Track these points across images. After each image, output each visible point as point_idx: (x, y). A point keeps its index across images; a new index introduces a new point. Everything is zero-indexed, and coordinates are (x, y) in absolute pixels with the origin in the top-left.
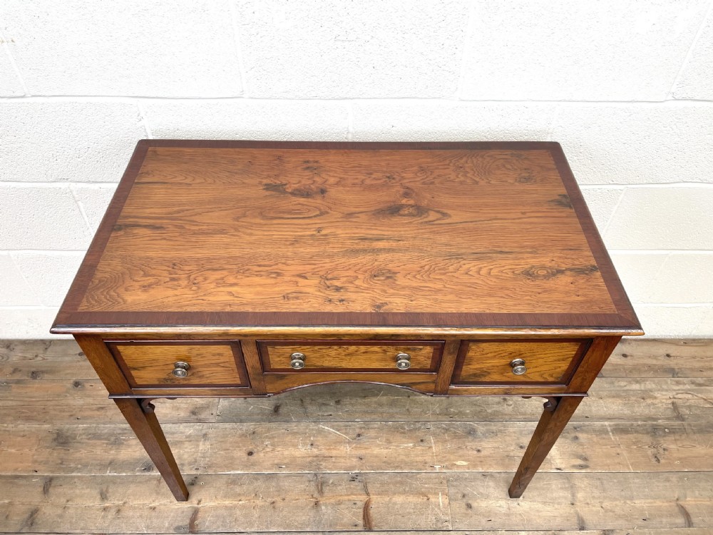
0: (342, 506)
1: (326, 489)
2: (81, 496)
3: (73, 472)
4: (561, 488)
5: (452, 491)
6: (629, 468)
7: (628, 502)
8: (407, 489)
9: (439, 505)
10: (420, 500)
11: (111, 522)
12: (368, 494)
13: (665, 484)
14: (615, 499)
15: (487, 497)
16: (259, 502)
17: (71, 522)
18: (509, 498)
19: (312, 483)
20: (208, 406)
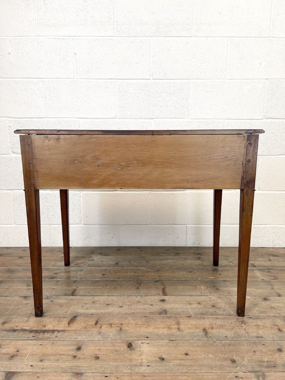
0: (151, 289)
1: (142, 284)
2: (17, 286)
4: (265, 285)
5: (208, 285)
8: (185, 284)
9: (202, 289)
10: (192, 287)
12: (164, 286)
15: (227, 287)
16: (108, 287)
19: (135, 282)
20: (83, 263)
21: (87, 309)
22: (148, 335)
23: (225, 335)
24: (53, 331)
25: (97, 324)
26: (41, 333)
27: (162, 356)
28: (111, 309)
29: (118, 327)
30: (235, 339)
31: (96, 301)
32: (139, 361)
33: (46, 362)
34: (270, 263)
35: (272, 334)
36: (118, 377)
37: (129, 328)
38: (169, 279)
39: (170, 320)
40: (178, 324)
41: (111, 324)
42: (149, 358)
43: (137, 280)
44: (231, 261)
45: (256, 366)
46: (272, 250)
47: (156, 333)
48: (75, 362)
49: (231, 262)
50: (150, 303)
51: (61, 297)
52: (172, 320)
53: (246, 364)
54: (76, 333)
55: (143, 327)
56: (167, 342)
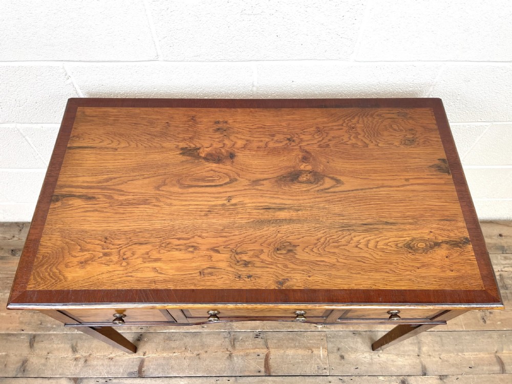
0: (250, 357)
1: (237, 344)
2: (58, 349)
3: (49, 331)
4: (411, 343)
5: (330, 345)
6: (463, 328)
7: (460, 354)
8: (297, 344)
9: (320, 356)
10: (306, 353)
11: (81, 369)
12: (268, 348)
13: (488, 340)
14: (450, 352)
15: (356, 351)
16: (188, 354)
17: (52, 370)
18: (372, 351)
19: (226, 339)
38: (275, 329)
51: (125, 381)
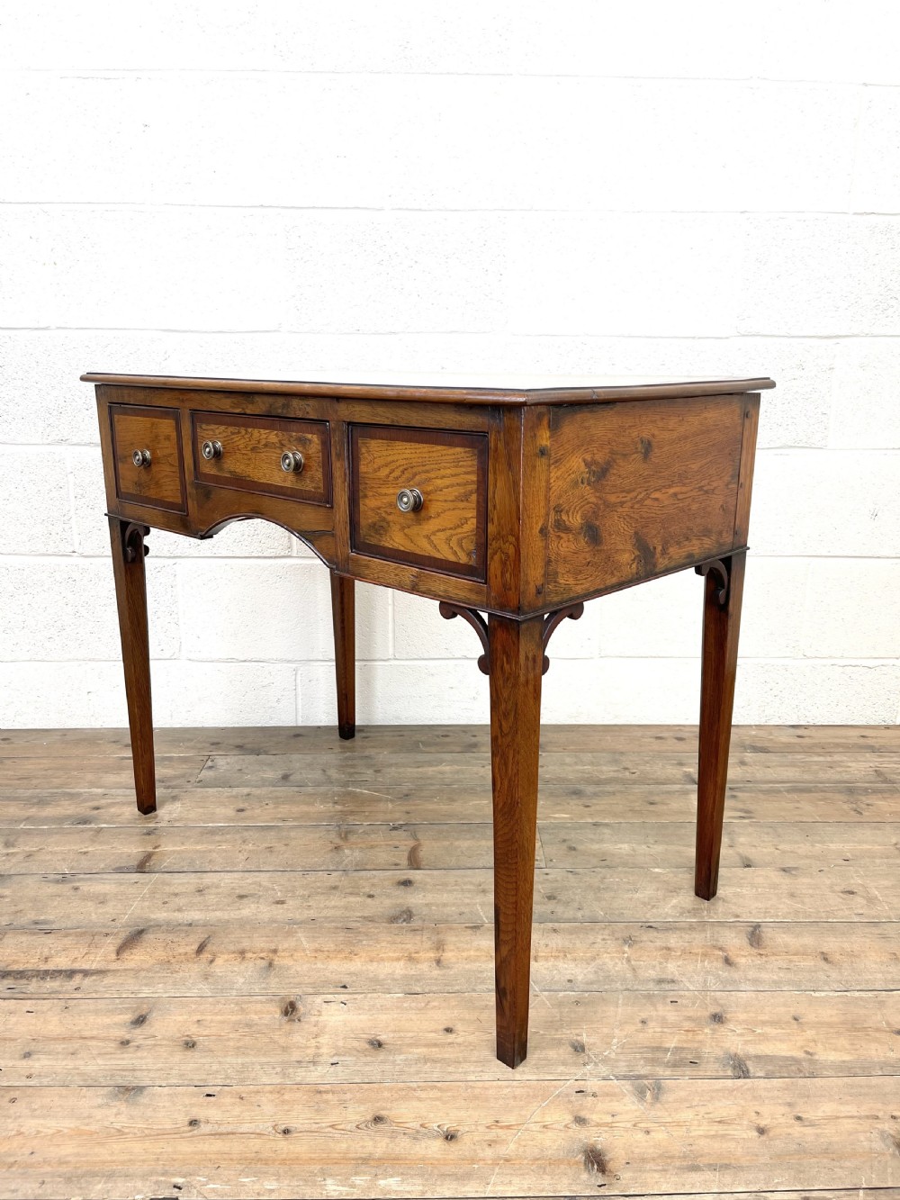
0: (377, 850)
1: (353, 838)
5: (546, 836)
7: (818, 845)
11: (15, 865)
12: (417, 840)
13: (875, 832)
14: (795, 843)
15: (601, 841)
16: (249, 847)
19: (332, 832)
20: (183, 776)
21: (179, 910)
22: (346, 980)
23: (568, 977)
24: (70, 974)
25: (201, 951)
26: (34, 980)
27: (378, 1038)
28: (248, 910)
29: (262, 958)
30: (595, 986)
31: (208, 888)
32: (311, 1051)
33: (39, 1059)
34: (741, 771)
35: (702, 973)
36: (243, 1095)
37: (296, 961)
38: (434, 820)
39: (418, 938)
40: (438, 950)
41: (242, 952)
42: (341, 1044)
43: (339, 826)
44: (629, 766)
45: (642, 1062)
46: (754, 733)
47: (371, 975)
48: (123, 1059)
49: (626, 769)
50: (367, 890)
51: (105, 876)
52: (424, 938)
53: (613, 1056)
54: (137, 978)
55: (336, 958)
56: (399, 998)
